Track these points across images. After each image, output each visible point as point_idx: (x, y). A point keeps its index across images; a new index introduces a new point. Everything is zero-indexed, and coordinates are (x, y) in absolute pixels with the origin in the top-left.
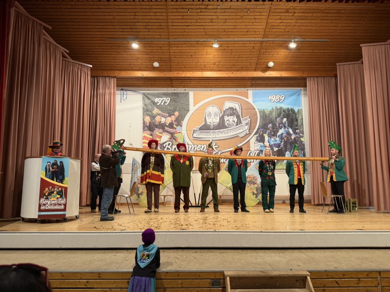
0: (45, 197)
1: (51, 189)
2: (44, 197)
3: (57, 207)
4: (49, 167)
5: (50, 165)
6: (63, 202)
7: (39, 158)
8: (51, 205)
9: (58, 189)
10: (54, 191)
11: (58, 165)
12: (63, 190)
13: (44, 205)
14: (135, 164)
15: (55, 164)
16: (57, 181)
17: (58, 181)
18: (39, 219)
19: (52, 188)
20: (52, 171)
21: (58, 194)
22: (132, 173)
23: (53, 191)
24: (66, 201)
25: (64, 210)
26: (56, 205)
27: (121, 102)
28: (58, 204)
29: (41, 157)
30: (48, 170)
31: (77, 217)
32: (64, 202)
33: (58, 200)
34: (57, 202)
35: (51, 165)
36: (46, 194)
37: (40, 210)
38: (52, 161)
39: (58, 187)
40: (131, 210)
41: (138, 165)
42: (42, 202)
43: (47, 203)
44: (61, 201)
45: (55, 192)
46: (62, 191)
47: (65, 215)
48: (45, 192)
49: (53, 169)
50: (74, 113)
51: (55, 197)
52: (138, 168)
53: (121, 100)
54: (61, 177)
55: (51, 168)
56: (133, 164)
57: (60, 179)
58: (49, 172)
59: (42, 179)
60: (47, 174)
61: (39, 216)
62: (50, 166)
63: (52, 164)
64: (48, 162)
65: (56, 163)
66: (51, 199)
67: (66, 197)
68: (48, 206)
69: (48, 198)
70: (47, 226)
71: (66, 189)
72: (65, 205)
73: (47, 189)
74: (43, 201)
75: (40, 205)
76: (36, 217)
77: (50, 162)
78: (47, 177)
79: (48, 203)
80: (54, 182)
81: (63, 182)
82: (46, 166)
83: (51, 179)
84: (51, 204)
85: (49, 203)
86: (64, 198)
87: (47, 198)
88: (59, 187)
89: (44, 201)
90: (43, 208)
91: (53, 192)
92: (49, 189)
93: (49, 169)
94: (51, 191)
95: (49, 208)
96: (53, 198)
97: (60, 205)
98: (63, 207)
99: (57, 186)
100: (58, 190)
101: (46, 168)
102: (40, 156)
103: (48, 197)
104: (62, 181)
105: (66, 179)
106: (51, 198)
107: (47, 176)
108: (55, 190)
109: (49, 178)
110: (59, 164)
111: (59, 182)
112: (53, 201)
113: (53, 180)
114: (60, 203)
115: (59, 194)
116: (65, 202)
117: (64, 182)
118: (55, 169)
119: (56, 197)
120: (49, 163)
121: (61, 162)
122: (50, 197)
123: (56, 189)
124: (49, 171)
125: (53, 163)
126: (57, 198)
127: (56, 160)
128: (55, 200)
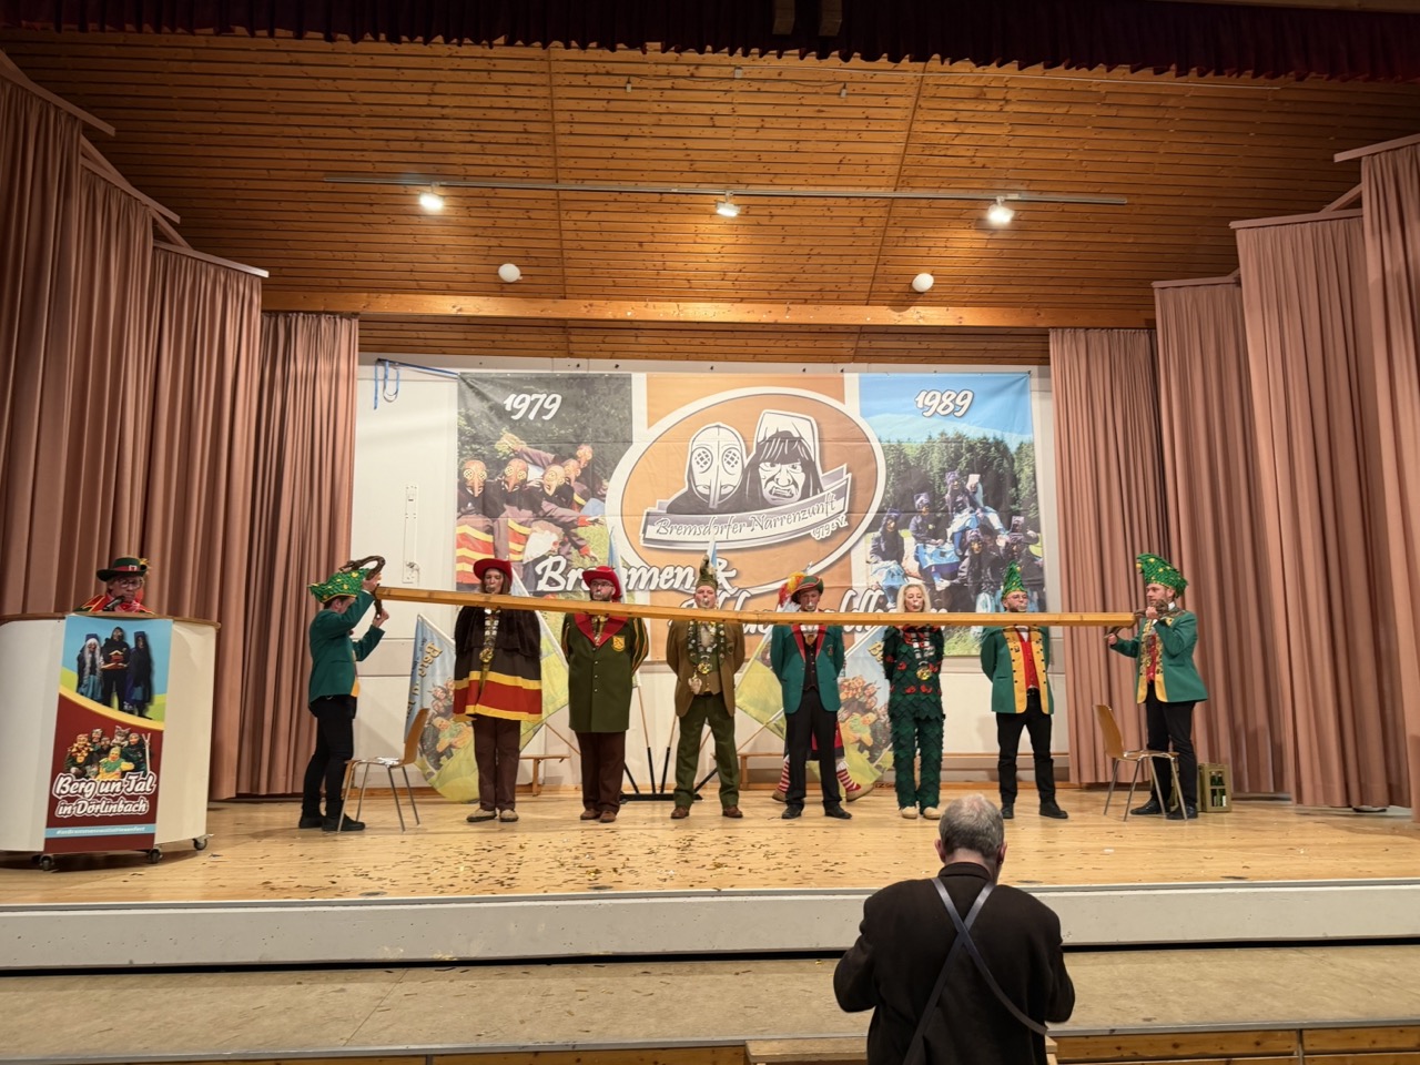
0: (73, 770)
1: (100, 739)
2: (68, 771)
3: (121, 806)
4: (93, 653)
5: (98, 648)
6: (145, 787)
7: (56, 621)
8: (99, 798)
9: (127, 737)
10: (110, 748)
11: (126, 645)
12: (147, 741)
13: (71, 800)
14: (424, 641)
15: (116, 642)
16: (121, 708)
17: (126, 707)
18: (50, 855)
19: (103, 735)
20: (103, 670)
21: (125, 756)
22: (413, 675)
23: (105, 747)
24: (157, 783)
25: (150, 817)
26: (115, 799)
27: (375, 408)
28: (123, 794)
29: (64, 618)
30: (88, 665)
31: (198, 846)
32: (148, 790)
33: (124, 780)
34: (122, 788)
35: (102, 649)
36: (80, 759)
37: (53, 821)
38: (105, 630)
39: (127, 731)
40: (408, 813)
41: (436, 642)
42: (64, 789)
43: (83, 793)
44: (136, 783)
45: (115, 751)
46: (140, 744)
47: (151, 837)
48: (74, 750)
49: (107, 662)
50: (195, 450)
51: (113, 770)
52: (437, 654)
53: (376, 398)
54: (138, 693)
55: (100, 660)
56: (416, 639)
57: (135, 701)
58: (91, 673)
59: (63, 701)
60: (85, 681)
61: (49, 842)
62: (98, 652)
63: (103, 643)
64: (89, 637)
65: (122, 637)
66: (99, 777)
67: (156, 768)
68: (83, 805)
69: (85, 772)
70: (80, 882)
71: (157, 736)
72: (153, 799)
73: (82, 738)
74: (66, 786)
75: (53, 803)
76: (39, 847)
77: (95, 636)
78: (82, 694)
79: (86, 791)
80: (113, 713)
81: (147, 710)
82: (82, 651)
83: (98, 701)
84: (95, 797)
85: (89, 792)
86: (149, 772)
87: (82, 775)
88: (131, 732)
89: (71, 784)
90: (64, 811)
91: (105, 752)
92: (90, 740)
93: (93, 661)
94: (98, 746)
95: (91, 809)
96: (107, 772)
97: (133, 798)
98: (143, 807)
99: (125, 725)
100: (126, 743)
101: (81, 659)
102: (60, 611)
103: (88, 767)
104: (141, 708)
105: (158, 698)
106: (98, 773)
107: (83, 690)
108: (114, 741)
109: (92, 698)
110: (131, 642)
111: (131, 712)
112: (106, 783)
113: (108, 703)
114: (133, 791)
115: (128, 759)
116: (151, 787)
117: (151, 711)
118: (117, 661)
119: (118, 770)
120: (92, 641)
121: (141, 637)
122: (95, 769)
123: (118, 739)
124: (91, 668)
125: (107, 639)
126: (123, 774)
127: (118, 628)
128: (112, 782)
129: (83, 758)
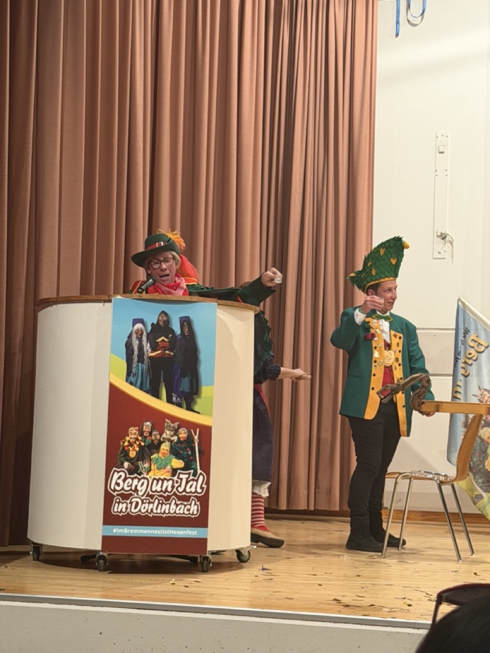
0: (126, 464)
1: (151, 434)
3: (173, 506)
4: (140, 339)
5: (145, 334)
6: (195, 487)
7: (101, 304)
8: (152, 497)
10: (160, 443)
11: (173, 332)
12: (196, 437)
13: (125, 497)
15: (161, 328)
16: (169, 401)
17: (174, 399)
18: (105, 554)
19: (153, 428)
20: (150, 358)
21: (175, 452)
22: (455, 375)
23: (156, 442)
24: (208, 483)
25: (202, 521)
26: (167, 498)
27: (397, 35)
28: (175, 494)
29: (110, 301)
30: (136, 353)
31: (241, 558)
32: (199, 490)
33: (175, 478)
34: (173, 487)
35: (148, 334)
36: (132, 454)
37: (110, 519)
38: (151, 314)
39: (176, 425)
41: (482, 334)
42: (118, 484)
43: (136, 490)
44: (187, 482)
45: (165, 447)
46: (189, 440)
47: (204, 541)
49: (153, 350)
51: (165, 467)
54: (185, 385)
55: (147, 347)
56: (457, 329)
57: (183, 392)
58: (138, 362)
59: (114, 392)
60: (134, 370)
61: (105, 538)
62: (144, 338)
64: (135, 322)
65: (168, 322)
66: (151, 474)
67: (206, 468)
68: (137, 503)
69: (137, 467)
70: (141, 584)
71: (206, 432)
72: (204, 501)
74: (120, 481)
75: (109, 499)
76: (96, 545)
77: (141, 321)
78: (131, 383)
79: (139, 488)
80: (161, 405)
81: (195, 403)
82: (130, 337)
83: (147, 392)
84: (148, 495)
85: (142, 490)
86: (199, 471)
87: (134, 470)
88: (179, 427)
89: (124, 481)
90: (119, 508)
91: (155, 447)
92: (141, 433)
93: (141, 348)
94: (148, 440)
95: (144, 508)
96: (159, 469)
97: (185, 499)
98: (194, 509)
99: (173, 419)
100: (175, 438)
101: (129, 346)
102: (102, 296)
103: (140, 463)
105: (205, 390)
106: (149, 470)
107: (132, 379)
108: (164, 436)
109: (141, 388)
110: (176, 327)
112: (158, 480)
113: (157, 395)
114: (185, 490)
115: (178, 456)
116: (202, 488)
117: (199, 404)
118: (164, 348)
119: (169, 467)
120: (139, 326)
121: (186, 322)
122: (146, 465)
123: (167, 434)
124: (139, 356)
125: (153, 325)
126: (174, 472)
127: (163, 312)
128: (163, 480)
129: (134, 453)
